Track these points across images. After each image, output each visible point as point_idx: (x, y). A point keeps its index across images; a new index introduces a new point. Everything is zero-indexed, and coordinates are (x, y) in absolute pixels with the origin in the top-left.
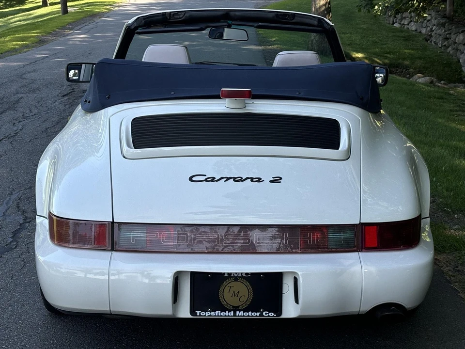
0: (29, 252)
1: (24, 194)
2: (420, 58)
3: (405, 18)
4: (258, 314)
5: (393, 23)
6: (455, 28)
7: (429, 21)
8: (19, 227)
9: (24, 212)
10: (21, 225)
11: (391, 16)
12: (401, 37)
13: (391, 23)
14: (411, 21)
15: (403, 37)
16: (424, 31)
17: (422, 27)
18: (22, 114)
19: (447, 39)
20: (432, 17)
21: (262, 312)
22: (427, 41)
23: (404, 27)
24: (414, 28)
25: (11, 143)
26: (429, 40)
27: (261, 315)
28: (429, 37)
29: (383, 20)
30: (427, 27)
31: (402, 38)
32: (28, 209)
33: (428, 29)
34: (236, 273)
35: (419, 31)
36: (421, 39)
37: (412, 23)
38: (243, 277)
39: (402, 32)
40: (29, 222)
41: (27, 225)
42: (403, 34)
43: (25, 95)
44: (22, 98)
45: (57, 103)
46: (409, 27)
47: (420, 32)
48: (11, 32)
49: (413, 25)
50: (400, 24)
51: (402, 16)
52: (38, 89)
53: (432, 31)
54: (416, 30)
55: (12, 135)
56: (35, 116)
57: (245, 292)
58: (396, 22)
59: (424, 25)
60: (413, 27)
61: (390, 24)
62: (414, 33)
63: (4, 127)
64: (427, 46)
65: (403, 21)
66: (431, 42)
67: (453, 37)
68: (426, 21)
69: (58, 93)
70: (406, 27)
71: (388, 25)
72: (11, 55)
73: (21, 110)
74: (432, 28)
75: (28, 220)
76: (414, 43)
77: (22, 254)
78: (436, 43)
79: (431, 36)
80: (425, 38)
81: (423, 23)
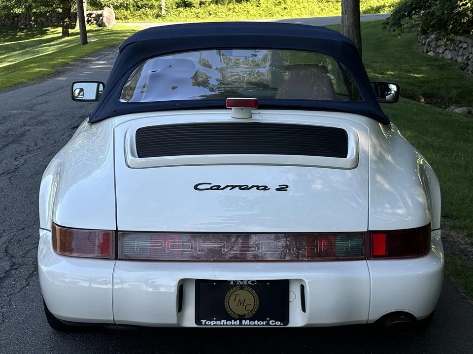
0: (10, 305)
1: (15, 236)
2: (456, 88)
3: (440, 46)
4: (265, 323)
5: (427, 52)
7: (465, 49)
8: (4, 275)
9: (12, 256)
10: (7, 272)
11: (424, 45)
12: (436, 66)
13: (425, 51)
14: (446, 49)
15: (438, 66)
16: (460, 60)
17: (458, 56)
18: (27, 148)
20: (468, 45)
21: (269, 321)
22: (464, 70)
23: (438, 56)
24: (449, 57)
25: (10, 179)
26: (465, 69)
27: (268, 324)
28: (465, 66)
29: (416, 49)
30: (463, 55)
31: (437, 67)
32: (17, 253)
33: (465, 57)
34: (242, 281)
35: (454, 59)
36: (457, 68)
37: (447, 52)
38: (248, 285)
39: (436, 60)
40: (16, 269)
41: (13, 272)
42: (437, 63)
43: (32, 127)
44: (29, 130)
45: (64, 136)
46: (444, 55)
47: (456, 61)
48: (27, 63)
49: (449, 53)
50: (435, 52)
51: (436, 44)
52: (47, 121)
53: (468, 59)
54: (451, 59)
55: (12, 170)
56: (40, 150)
57: (251, 301)
58: (430, 51)
59: (460, 53)
60: (448, 55)
61: (423, 52)
62: (449, 61)
63: (5, 161)
64: (463, 75)
65: (438, 49)
66: (468, 71)
68: (462, 49)
69: (67, 125)
70: (440, 56)
71: (423, 54)
72: (24, 87)
73: (26, 143)
74: (469, 56)
75: (15, 267)
76: (450, 71)
79: (467, 65)
80: (462, 66)
81: (458, 51)
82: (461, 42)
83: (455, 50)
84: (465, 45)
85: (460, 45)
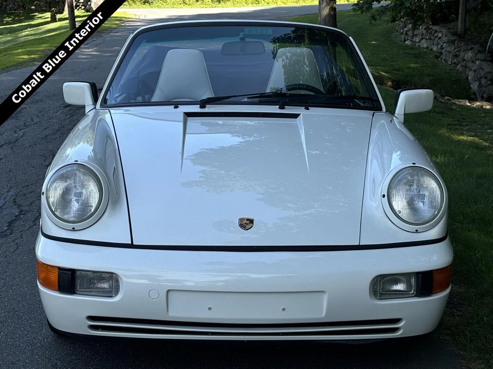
0: (22, 238)
1: (21, 191)
2: (429, 75)
3: (416, 35)
5: (405, 41)
6: (464, 45)
7: (440, 38)
8: (14, 218)
9: (20, 206)
10: (16, 216)
11: (402, 34)
12: (411, 54)
13: (403, 40)
14: (423, 38)
15: (413, 54)
16: (435, 48)
17: (434, 45)
18: (24, 123)
19: (456, 56)
20: (443, 35)
22: (438, 59)
23: (415, 45)
24: (425, 46)
25: (11, 148)
26: (439, 57)
28: (439, 55)
29: (395, 38)
30: (438, 44)
31: (413, 56)
32: (24, 203)
33: (439, 46)
35: (430, 48)
36: (432, 56)
37: (424, 41)
39: (413, 49)
40: (24, 214)
41: (22, 216)
42: (413, 52)
43: (28, 106)
44: (25, 108)
45: (58, 113)
46: (420, 44)
47: (432, 50)
48: (18, 47)
49: (425, 43)
50: (412, 41)
51: (413, 33)
52: (41, 100)
53: (442, 48)
54: (427, 48)
55: (12, 141)
56: (36, 125)
58: (408, 40)
59: (435, 42)
60: (424, 44)
61: (401, 41)
62: (425, 50)
63: (6, 134)
64: (437, 64)
65: (415, 38)
66: (441, 59)
67: (462, 54)
68: (437, 39)
69: (59, 104)
70: (417, 45)
71: (400, 43)
72: (16, 69)
73: (23, 119)
74: (443, 45)
75: (23, 213)
76: (425, 60)
77: (16, 239)
78: (446, 61)
79: (441, 53)
80: (436, 55)
81: (434, 40)
82: (436, 31)
83: (431, 39)
84: (440, 35)
85: (436, 35)
